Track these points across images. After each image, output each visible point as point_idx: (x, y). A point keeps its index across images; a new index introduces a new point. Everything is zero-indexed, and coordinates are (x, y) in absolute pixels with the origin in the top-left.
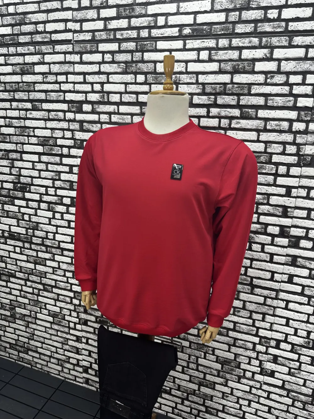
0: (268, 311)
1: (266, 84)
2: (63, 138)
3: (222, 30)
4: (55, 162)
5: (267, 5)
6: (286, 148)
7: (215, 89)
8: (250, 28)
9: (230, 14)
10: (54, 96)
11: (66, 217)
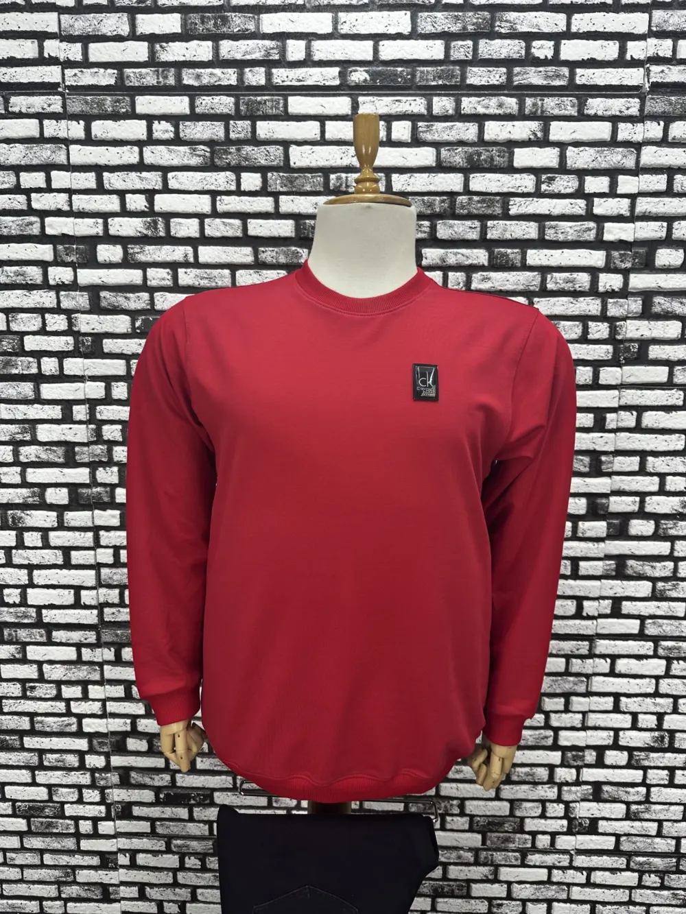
0: (576, 687)
1: (538, 194)
2: (43, 332)
3: (440, 78)
4: (20, 397)
5: (530, 30)
6: (588, 328)
7: (431, 205)
8: (498, 76)
9: (453, 44)
10: (11, 224)
11: (56, 538)
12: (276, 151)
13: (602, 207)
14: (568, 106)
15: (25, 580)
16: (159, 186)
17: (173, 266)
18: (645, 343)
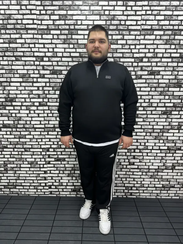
1: (122, 49)
2: (34, 73)
4: (30, 86)
5: (120, 19)
8: (115, 27)
9: (107, 21)
10: (28, 54)
11: (36, 112)
12: (76, 41)
13: (133, 51)
14: (127, 33)
15: (31, 119)
16: (55, 47)
17: (57, 62)
18: (141, 75)
